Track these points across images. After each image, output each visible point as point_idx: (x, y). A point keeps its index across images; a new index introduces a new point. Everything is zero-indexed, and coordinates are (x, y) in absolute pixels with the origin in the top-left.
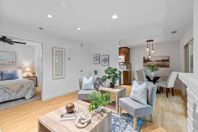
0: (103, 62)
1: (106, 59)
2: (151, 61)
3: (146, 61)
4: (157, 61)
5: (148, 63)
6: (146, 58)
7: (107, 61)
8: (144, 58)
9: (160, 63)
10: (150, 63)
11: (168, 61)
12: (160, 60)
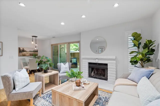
2: (26, 51)
3: (21, 51)
4: (30, 51)
5: (24, 53)
6: (21, 49)
8: (19, 48)
9: (33, 53)
11: (37, 51)
12: (33, 51)
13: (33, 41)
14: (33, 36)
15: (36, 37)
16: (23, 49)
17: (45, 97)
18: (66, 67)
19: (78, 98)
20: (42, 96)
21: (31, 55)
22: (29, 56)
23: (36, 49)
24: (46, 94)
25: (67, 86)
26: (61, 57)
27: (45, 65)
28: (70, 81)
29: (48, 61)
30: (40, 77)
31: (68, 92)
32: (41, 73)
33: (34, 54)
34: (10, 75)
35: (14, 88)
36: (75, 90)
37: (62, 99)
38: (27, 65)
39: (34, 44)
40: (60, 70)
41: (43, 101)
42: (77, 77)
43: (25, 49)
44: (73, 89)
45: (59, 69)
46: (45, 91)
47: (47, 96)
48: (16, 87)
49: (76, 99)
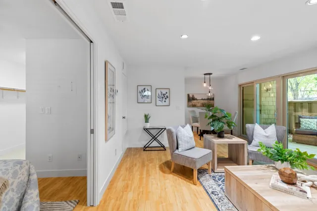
0: (158, 99)
1: (164, 95)
2: (196, 99)
3: (191, 99)
4: (202, 99)
5: (194, 102)
6: (191, 96)
7: (166, 99)
8: (188, 95)
9: (206, 101)
10: (195, 101)
11: (213, 99)
12: (206, 98)
13: (205, 82)
14: (205, 74)
15: (210, 74)
16: (193, 96)
17: (217, 179)
18: (267, 135)
19: (274, 205)
20: (213, 174)
21: (203, 105)
22: (201, 106)
23: (209, 95)
24: (220, 174)
25: (260, 173)
26: (262, 111)
27: (218, 124)
28: (271, 168)
29: (224, 117)
30: (210, 142)
31: (256, 183)
32: (213, 137)
33: (209, 103)
34: (173, 130)
35: (177, 148)
36: (274, 188)
37: (241, 191)
38: (197, 122)
39: (206, 87)
40: (253, 139)
41: (212, 182)
42: (291, 164)
43: (196, 97)
44: (270, 185)
45: (250, 137)
46: (218, 169)
47: (221, 179)
48: (179, 147)
49: (270, 205)
